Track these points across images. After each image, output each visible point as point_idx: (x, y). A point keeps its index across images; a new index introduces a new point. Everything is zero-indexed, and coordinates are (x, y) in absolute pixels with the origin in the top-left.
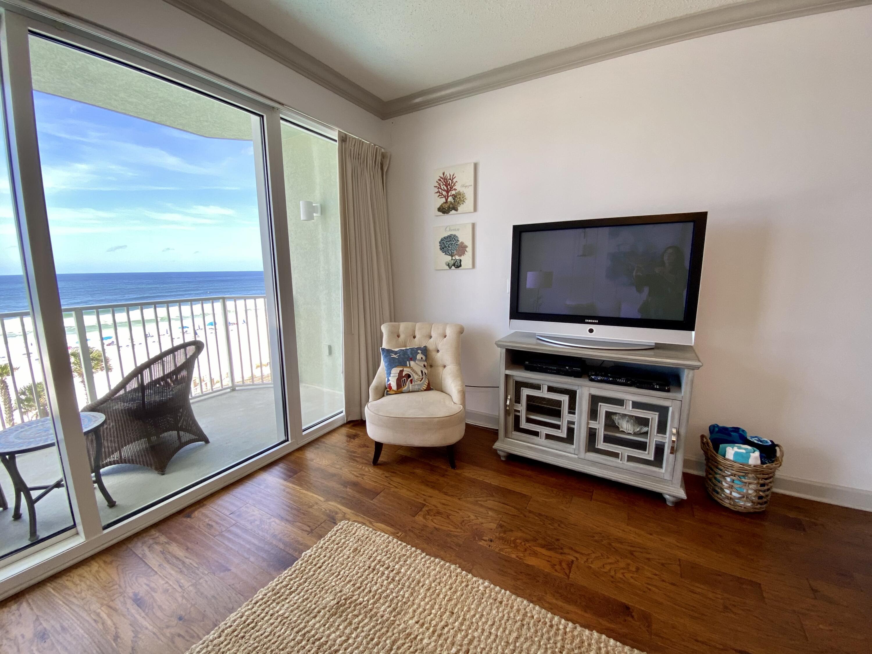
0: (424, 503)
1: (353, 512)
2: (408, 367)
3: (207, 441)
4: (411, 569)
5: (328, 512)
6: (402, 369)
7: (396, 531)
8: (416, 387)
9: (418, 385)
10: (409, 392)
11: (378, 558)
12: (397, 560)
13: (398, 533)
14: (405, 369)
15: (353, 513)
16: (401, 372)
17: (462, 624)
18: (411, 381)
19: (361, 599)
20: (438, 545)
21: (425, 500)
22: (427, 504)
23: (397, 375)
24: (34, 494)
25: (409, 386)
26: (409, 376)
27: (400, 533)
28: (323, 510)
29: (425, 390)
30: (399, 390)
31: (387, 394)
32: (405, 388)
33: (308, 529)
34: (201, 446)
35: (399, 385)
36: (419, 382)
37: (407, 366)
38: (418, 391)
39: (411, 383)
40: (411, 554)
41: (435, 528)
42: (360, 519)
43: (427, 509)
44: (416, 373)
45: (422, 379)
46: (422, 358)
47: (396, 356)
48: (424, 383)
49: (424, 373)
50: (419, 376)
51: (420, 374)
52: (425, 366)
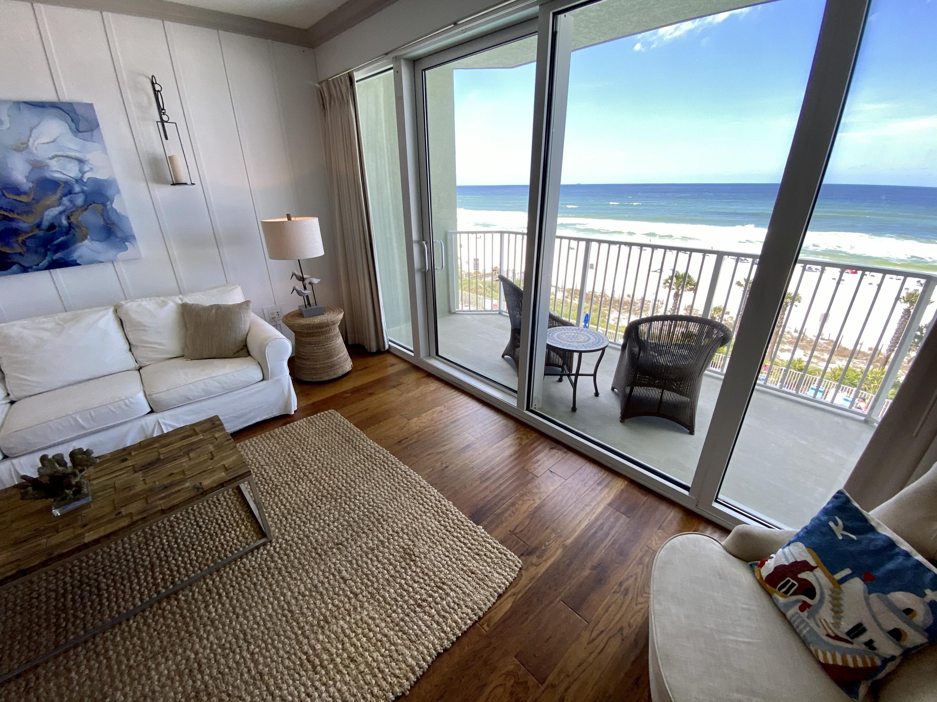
0: (547, 682)
1: (539, 575)
2: (832, 580)
4: (424, 628)
5: (543, 548)
6: (813, 563)
7: (492, 624)
8: (803, 631)
9: (814, 633)
10: (783, 615)
11: (452, 594)
12: (443, 613)
13: (488, 626)
14: (819, 572)
15: (537, 574)
16: (804, 566)
17: (336, 665)
18: (804, 605)
19: (410, 573)
20: (451, 679)
21: (553, 686)
22: (543, 688)
23: (792, 560)
25: (790, 606)
26: (812, 592)
27: (487, 629)
28: (547, 543)
29: (823, 666)
31: (751, 566)
32: (779, 599)
33: (517, 531)
36: (822, 633)
37: (834, 572)
38: (802, 644)
39: (802, 609)
40: (445, 632)
41: (485, 685)
42: (523, 582)
43: (530, 684)
44: (837, 611)
45: (837, 638)
46: (909, 611)
47: (840, 533)
48: (833, 650)
49: (864, 638)
50: (837, 625)
51: (846, 626)
52: (896, 634)
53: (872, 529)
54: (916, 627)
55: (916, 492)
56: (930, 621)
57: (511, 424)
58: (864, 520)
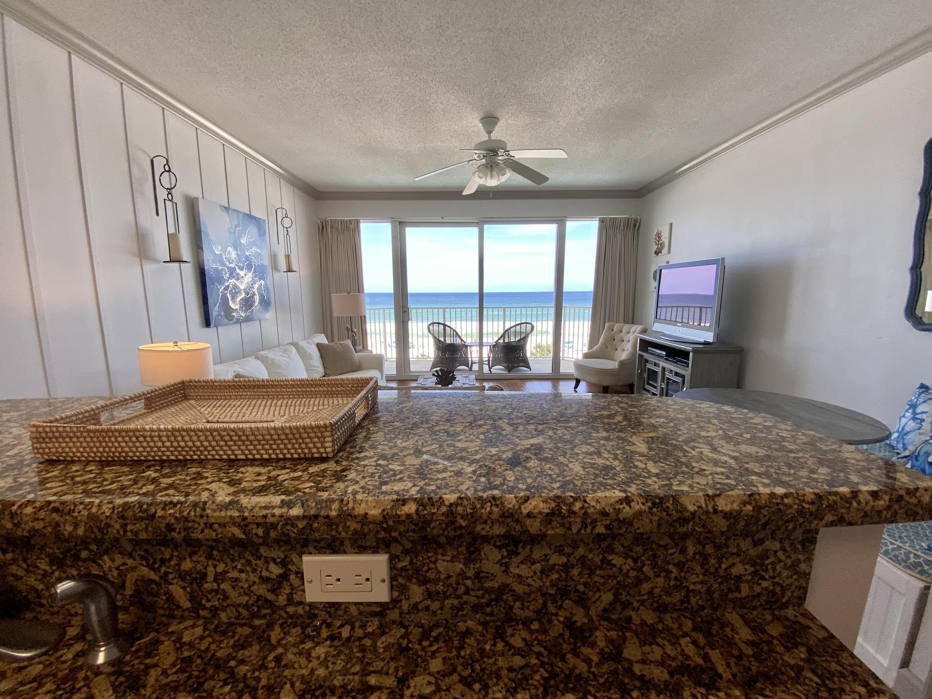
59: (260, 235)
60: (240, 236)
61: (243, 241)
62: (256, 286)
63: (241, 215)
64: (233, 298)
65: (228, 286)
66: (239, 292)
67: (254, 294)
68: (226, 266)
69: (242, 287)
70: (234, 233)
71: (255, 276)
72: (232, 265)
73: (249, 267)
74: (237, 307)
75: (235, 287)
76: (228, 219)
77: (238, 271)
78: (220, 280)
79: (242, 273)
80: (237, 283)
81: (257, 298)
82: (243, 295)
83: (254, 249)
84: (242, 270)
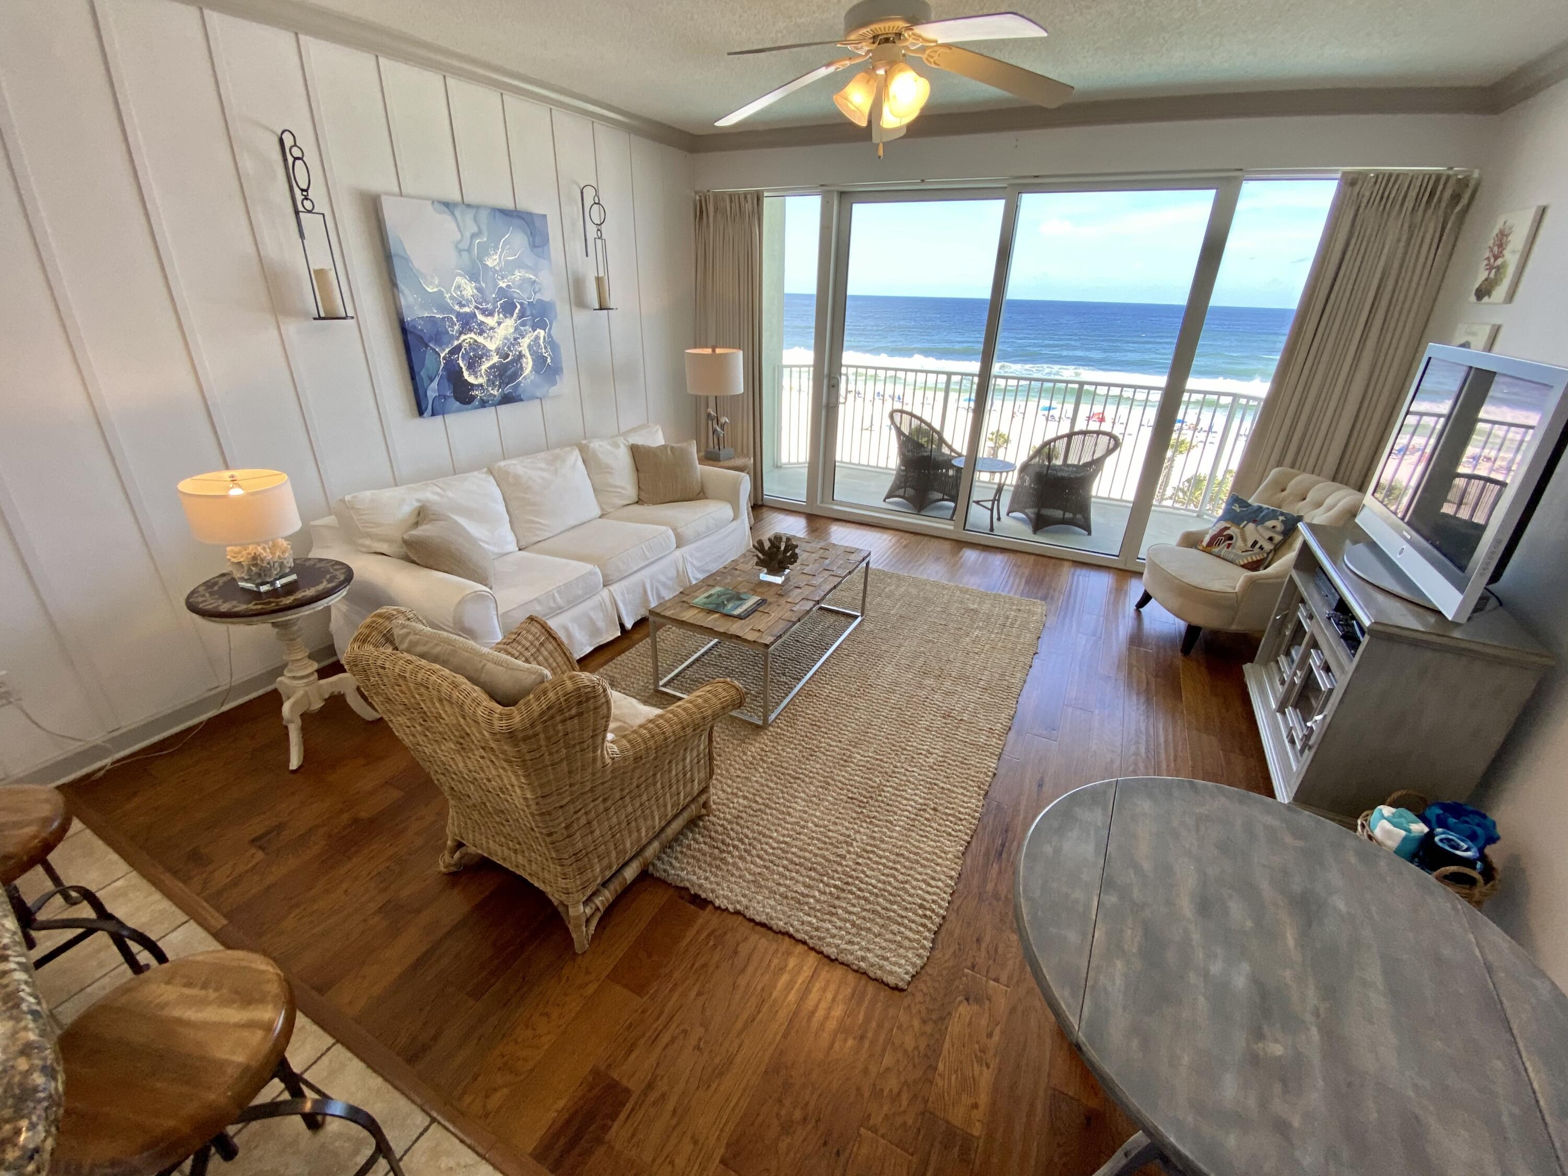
2: (1239, 529)
3: (1090, 534)
6: (1228, 525)
8: (1231, 557)
9: (1236, 554)
10: (1219, 557)
14: (1233, 529)
16: (1227, 528)
18: (1229, 545)
23: (1219, 529)
24: (989, 505)
25: (1222, 549)
26: (1230, 538)
29: (1243, 566)
30: (1208, 549)
31: (1196, 548)
32: (1216, 550)
34: (1084, 535)
35: (1210, 544)
36: (1240, 553)
37: (1239, 526)
38: (1231, 562)
39: (1228, 548)
44: (1244, 540)
45: (1247, 551)
46: (1274, 527)
47: (1238, 510)
48: (1246, 557)
49: (1258, 546)
50: (1246, 545)
51: (1250, 543)
52: (1271, 539)
53: (1250, 505)
54: (1278, 533)
55: (1267, 485)
56: (1283, 528)
57: (954, 543)
58: (1246, 502)
59: (533, 246)
60: (484, 251)
61: (492, 262)
62: (525, 342)
63: (484, 215)
64: (472, 367)
65: (459, 347)
66: (486, 354)
67: (521, 356)
68: (452, 311)
69: (491, 346)
70: (469, 250)
71: (524, 324)
72: (467, 310)
73: (508, 309)
74: (480, 381)
75: (475, 346)
76: (454, 226)
77: (480, 317)
78: (440, 336)
79: (491, 321)
80: (480, 339)
81: (528, 364)
82: (495, 359)
83: (518, 275)
84: (491, 314)
